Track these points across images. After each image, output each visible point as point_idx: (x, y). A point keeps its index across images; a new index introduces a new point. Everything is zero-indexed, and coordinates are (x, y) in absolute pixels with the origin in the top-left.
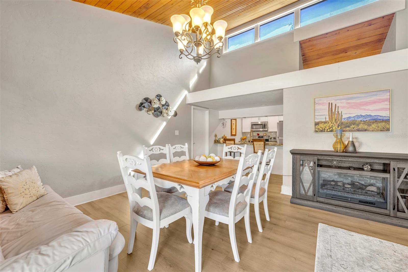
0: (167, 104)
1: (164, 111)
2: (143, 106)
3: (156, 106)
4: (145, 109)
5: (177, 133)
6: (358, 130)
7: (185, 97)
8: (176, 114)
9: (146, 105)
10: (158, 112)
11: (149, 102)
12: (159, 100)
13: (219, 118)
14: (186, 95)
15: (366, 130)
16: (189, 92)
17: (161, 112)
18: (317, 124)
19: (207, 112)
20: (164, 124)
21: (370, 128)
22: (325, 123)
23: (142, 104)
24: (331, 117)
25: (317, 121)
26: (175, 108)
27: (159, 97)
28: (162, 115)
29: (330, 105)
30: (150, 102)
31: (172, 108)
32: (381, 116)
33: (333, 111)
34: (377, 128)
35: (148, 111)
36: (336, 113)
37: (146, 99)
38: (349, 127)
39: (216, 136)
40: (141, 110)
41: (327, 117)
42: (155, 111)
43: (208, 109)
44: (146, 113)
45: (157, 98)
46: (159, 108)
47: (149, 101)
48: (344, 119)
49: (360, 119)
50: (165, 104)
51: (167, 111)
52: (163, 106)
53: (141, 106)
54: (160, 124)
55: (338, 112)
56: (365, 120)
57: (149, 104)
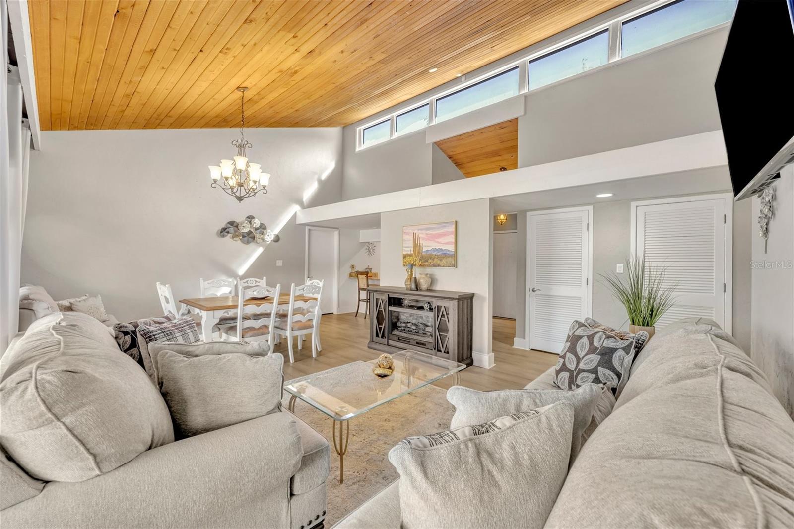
0: (263, 227)
1: (257, 236)
2: (226, 231)
3: (246, 230)
4: (229, 235)
5: (279, 263)
6: (434, 265)
7: (295, 216)
8: (277, 239)
9: (232, 230)
10: (249, 238)
11: (235, 227)
12: (250, 223)
13: (361, 241)
14: (296, 213)
15: (439, 266)
16: (303, 207)
17: (253, 238)
18: (405, 257)
19: (336, 233)
20: (260, 250)
21: (442, 263)
22: (410, 255)
23: (224, 229)
24: (415, 250)
25: (405, 253)
26: (276, 231)
27: (250, 218)
28: (255, 241)
29: (414, 234)
30: (237, 227)
31: (272, 231)
32: (449, 251)
33: (417, 242)
34: (446, 263)
35: (233, 237)
36: (419, 245)
37: (232, 223)
38: (427, 261)
39: (353, 267)
40: (223, 236)
41: (412, 249)
42: (244, 237)
43: (338, 228)
44: (232, 240)
45: (248, 221)
46: (250, 233)
47: (235, 225)
48: (424, 251)
49: (435, 253)
50: (260, 227)
51: (262, 236)
52: (256, 229)
53: (224, 232)
54: (253, 251)
55: (420, 244)
56: (438, 254)
57: (236, 228)
